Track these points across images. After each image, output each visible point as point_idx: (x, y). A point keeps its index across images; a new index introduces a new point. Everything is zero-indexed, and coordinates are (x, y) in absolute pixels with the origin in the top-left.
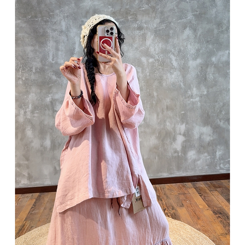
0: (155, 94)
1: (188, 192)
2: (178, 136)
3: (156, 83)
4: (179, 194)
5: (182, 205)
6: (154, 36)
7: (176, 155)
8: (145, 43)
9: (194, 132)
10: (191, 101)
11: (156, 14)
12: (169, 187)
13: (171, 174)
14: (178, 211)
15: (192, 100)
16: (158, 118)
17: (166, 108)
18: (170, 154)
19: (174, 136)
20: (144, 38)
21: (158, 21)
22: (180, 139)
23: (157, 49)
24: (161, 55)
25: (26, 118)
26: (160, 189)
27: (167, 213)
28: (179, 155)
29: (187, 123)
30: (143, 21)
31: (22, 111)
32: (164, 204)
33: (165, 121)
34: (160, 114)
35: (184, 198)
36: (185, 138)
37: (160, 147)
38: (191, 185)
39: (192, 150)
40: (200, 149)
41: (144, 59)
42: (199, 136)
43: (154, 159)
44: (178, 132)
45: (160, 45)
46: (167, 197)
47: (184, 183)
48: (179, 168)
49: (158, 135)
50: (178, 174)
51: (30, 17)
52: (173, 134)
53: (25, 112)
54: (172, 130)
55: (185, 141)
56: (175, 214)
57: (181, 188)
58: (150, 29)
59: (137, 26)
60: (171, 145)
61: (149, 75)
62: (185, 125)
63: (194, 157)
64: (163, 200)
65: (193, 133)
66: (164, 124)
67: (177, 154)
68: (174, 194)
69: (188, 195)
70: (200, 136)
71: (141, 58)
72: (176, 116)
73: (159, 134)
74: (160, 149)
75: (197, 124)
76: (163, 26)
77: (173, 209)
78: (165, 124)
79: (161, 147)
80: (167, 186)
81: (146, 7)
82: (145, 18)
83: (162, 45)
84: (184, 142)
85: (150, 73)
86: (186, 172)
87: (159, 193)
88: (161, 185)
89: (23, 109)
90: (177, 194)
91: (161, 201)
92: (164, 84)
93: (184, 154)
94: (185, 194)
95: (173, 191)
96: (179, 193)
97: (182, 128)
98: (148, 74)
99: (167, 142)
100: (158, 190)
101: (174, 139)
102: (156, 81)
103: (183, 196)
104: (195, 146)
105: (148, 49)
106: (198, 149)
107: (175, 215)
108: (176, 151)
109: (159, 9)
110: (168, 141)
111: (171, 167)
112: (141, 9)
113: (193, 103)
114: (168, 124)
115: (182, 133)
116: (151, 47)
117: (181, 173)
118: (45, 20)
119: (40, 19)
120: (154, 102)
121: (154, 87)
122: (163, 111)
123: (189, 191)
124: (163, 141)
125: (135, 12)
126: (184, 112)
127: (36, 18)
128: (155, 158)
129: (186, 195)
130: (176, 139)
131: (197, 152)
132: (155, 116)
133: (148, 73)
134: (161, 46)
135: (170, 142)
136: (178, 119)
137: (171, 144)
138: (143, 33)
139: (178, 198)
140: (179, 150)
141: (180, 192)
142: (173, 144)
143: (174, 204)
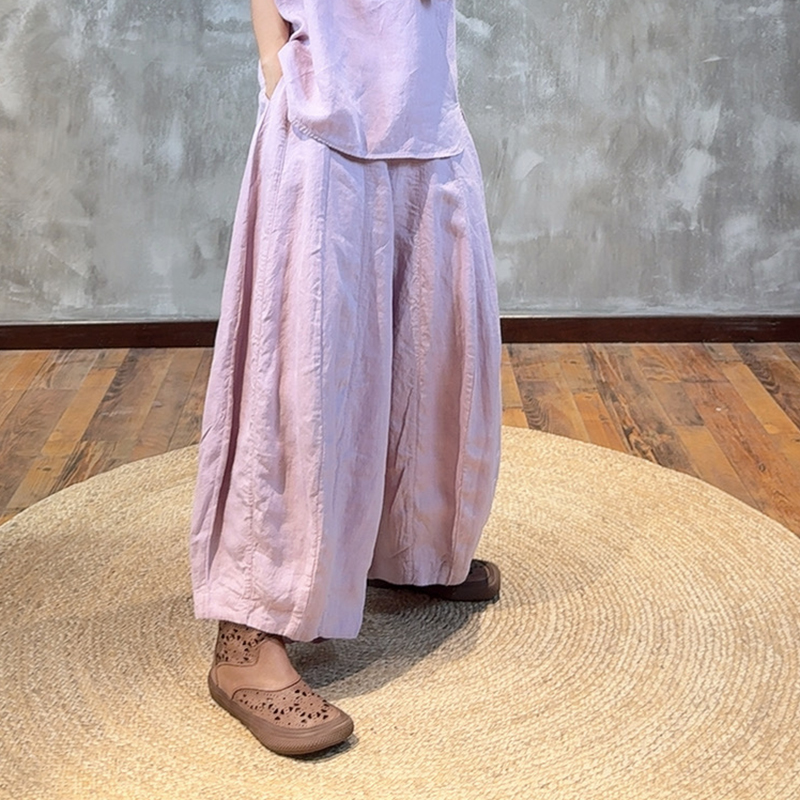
1: (722, 375)
2: (689, 151)
4: (686, 381)
5: (695, 419)
7: (678, 226)
9: (754, 139)
10: (750, 15)
12: (647, 354)
13: (655, 303)
14: (683, 439)
15: (752, 9)
16: (611, 77)
17: (645, 35)
18: (655, 225)
19: (674, 152)
22: (698, 166)
25: (94, 46)
26: (608, 361)
27: (637, 443)
28: (692, 228)
29: (729, 104)
31: (81, 17)
32: (627, 411)
33: (639, 90)
34: (623, 59)
35: (705, 397)
36: (717, 162)
37: (615, 192)
38: (734, 351)
39: (744, 212)
40: (774, 211)
42: (774, 158)
43: (590, 237)
44: (690, 137)
46: (637, 387)
47: (706, 345)
48: (686, 282)
49: (608, 142)
50: (682, 304)
52: (671, 142)
53: (91, 24)
54: (665, 126)
55: (716, 173)
56: (667, 447)
57: (693, 360)
60: (660, 188)
62: (722, 109)
63: (749, 241)
64: (620, 398)
65: (751, 143)
66: (637, 103)
67: (680, 224)
68: (665, 379)
69: (719, 385)
70: (779, 157)
72: (687, 71)
73: (613, 141)
74: (615, 201)
75: (767, 109)
77: (661, 430)
78: (640, 100)
79: (619, 195)
80: (635, 351)
84: (710, 178)
86: (716, 300)
87: (605, 374)
88: (614, 345)
89: (84, 10)
90: (678, 381)
91: (614, 399)
93: (712, 230)
94: (710, 381)
95: (661, 370)
96: (685, 376)
97: (709, 120)
99: (643, 176)
100: (603, 362)
101: (674, 165)
103: (701, 389)
104: (754, 198)
106: (768, 210)
107: (670, 453)
108: (678, 215)
110: (648, 171)
111: (657, 277)
113: (759, 24)
114: (650, 101)
115: (707, 140)
117: (694, 301)
120: (600, 12)
122: (634, 52)
123: (724, 371)
124: (627, 167)
126: (717, 58)
128: (594, 235)
129: (712, 384)
130: (681, 165)
131: (764, 221)
132: (602, 68)
135: (655, 173)
136: (695, 85)
137: (661, 183)
139: (679, 394)
140: (689, 209)
141: (688, 373)
142: (670, 183)
143: (665, 414)
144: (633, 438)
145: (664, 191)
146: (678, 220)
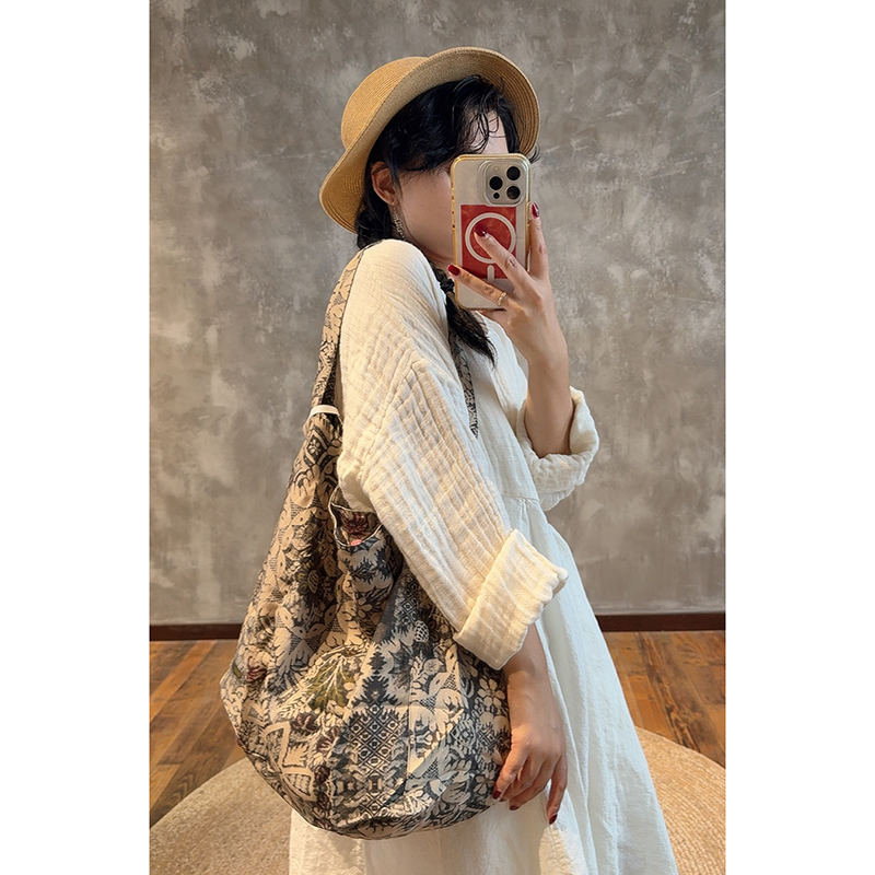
0: (648, 375)
2: (713, 497)
3: (651, 344)
4: (712, 664)
5: (720, 699)
6: (651, 198)
7: (705, 551)
8: (621, 221)
11: (658, 130)
12: (682, 640)
13: (688, 603)
14: (711, 716)
16: (653, 446)
17: (678, 415)
18: (688, 550)
19: (702, 498)
20: (618, 204)
21: (663, 149)
23: (658, 240)
24: (671, 257)
25: (280, 437)
26: (653, 646)
27: (676, 720)
28: (716, 551)
30: (618, 152)
32: (669, 692)
33: (675, 455)
34: (662, 433)
37: (657, 528)
41: (615, 271)
43: (639, 559)
44: (714, 487)
45: (669, 226)
46: (677, 670)
49: (651, 493)
50: (709, 604)
51: (282, 150)
52: (699, 491)
53: (277, 422)
54: (695, 480)
56: (699, 724)
57: (718, 645)
58: (638, 178)
59: (599, 168)
60: (691, 523)
61: (631, 320)
64: (664, 679)
66: (673, 464)
68: (696, 662)
71: (609, 269)
72: (711, 439)
73: (655, 492)
74: (658, 534)
76: (681, 166)
77: (694, 708)
78: (675, 462)
79: (660, 529)
80: (675, 637)
81: (626, 107)
82: (625, 143)
83: (674, 227)
85: (633, 313)
87: (652, 659)
88: (658, 633)
89: (271, 413)
90: (706, 664)
91: (659, 681)
92: (677, 347)
95: (693, 654)
96: (711, 660)
98: (627, 316)
99: (679, 515)
100: (651, 648)
101: (702, 507)
102: (651, 336)
105: (630, 238)
107: (702, 730)
108: (705, 542)
109: (670, 114)
110: (682, 512)
111: (689, 586)
112: (613, 115)
114: (683, 462)
116: (640, 234)
117: (718, 602)
118: (325, 157)
119: (310, 156)
120: (643, 400)
121: (645, 354)
122: (669, 428)
124: (666, 510)
125: (592, 125)
127: (301, 154)
128: (642, 559)
130: (707, 508)
132: (646, 440)
133: (626, 312)
134: (670, 230)
135: (688, 513)
137: (692, 520)
138: (616, 188)
139: (708, 675)
140: (713, 538)
141: (714, 657)
142: (699, 520)
143: (697, 695)
144: (673, 716)
145: (694, 526)
146: (705, 546)
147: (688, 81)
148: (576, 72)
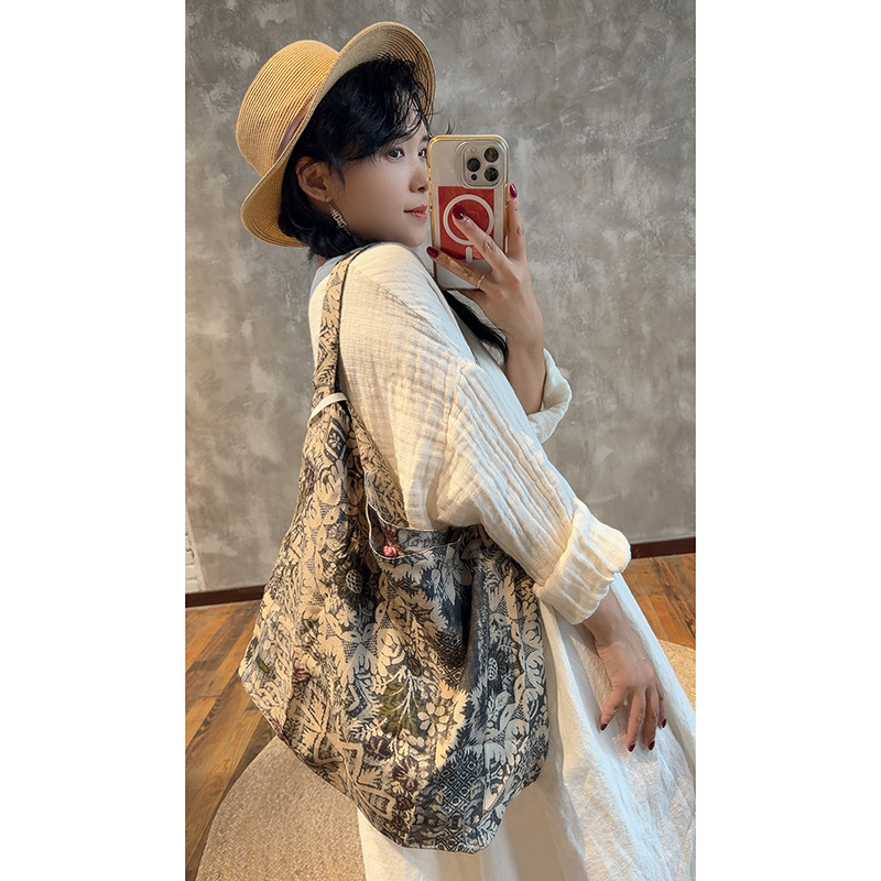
0: (646, 329)
3: (647, 300)
6: (637, 164)
8: (612, 188)
11: (639, 100)
17: (676, 363)
20: (608, 172)
21: (644, 118)
23: (647, 202)
24: (660, 218)
30: (604, 124)
32: (687, 608)
33: (675, 399)
34: (662, 380)
37: (663, 466)
41: (610, 236)
43: (648, 494)
45: (656, 188)
49: (655, 435)
58: (624, 147)
59: (587, 141)
61: (627, 279)
64: (680, 597)
66: (673, 407)
71: (604, 234)
73: (659, 433)
74: (664, 470)
76: (662, 132)
78: (676, 405)
79: (666, 466)
81: (608, 81)
82: (609, 115)
83: (660, 190)
85: (629, 273)
87: (668, 580)
91: (677, 599)
92: (670, 300)
98: (623, 276)
100: (665, 570)
102: (647, 292)
105: (621, 204)
109: (649, 85)
112: (596, 89)
116: (630, 198)
120: (643, 352)
121: (641, 309)
122: (668, 374)
124: (670, 449)
125: (578, 101)
128: (651, 494)
132: (647, 388)
133: (623, 272)
134: (657, 193)
138: (605, 158)
147: (664, 51)
148: (559, 52)
